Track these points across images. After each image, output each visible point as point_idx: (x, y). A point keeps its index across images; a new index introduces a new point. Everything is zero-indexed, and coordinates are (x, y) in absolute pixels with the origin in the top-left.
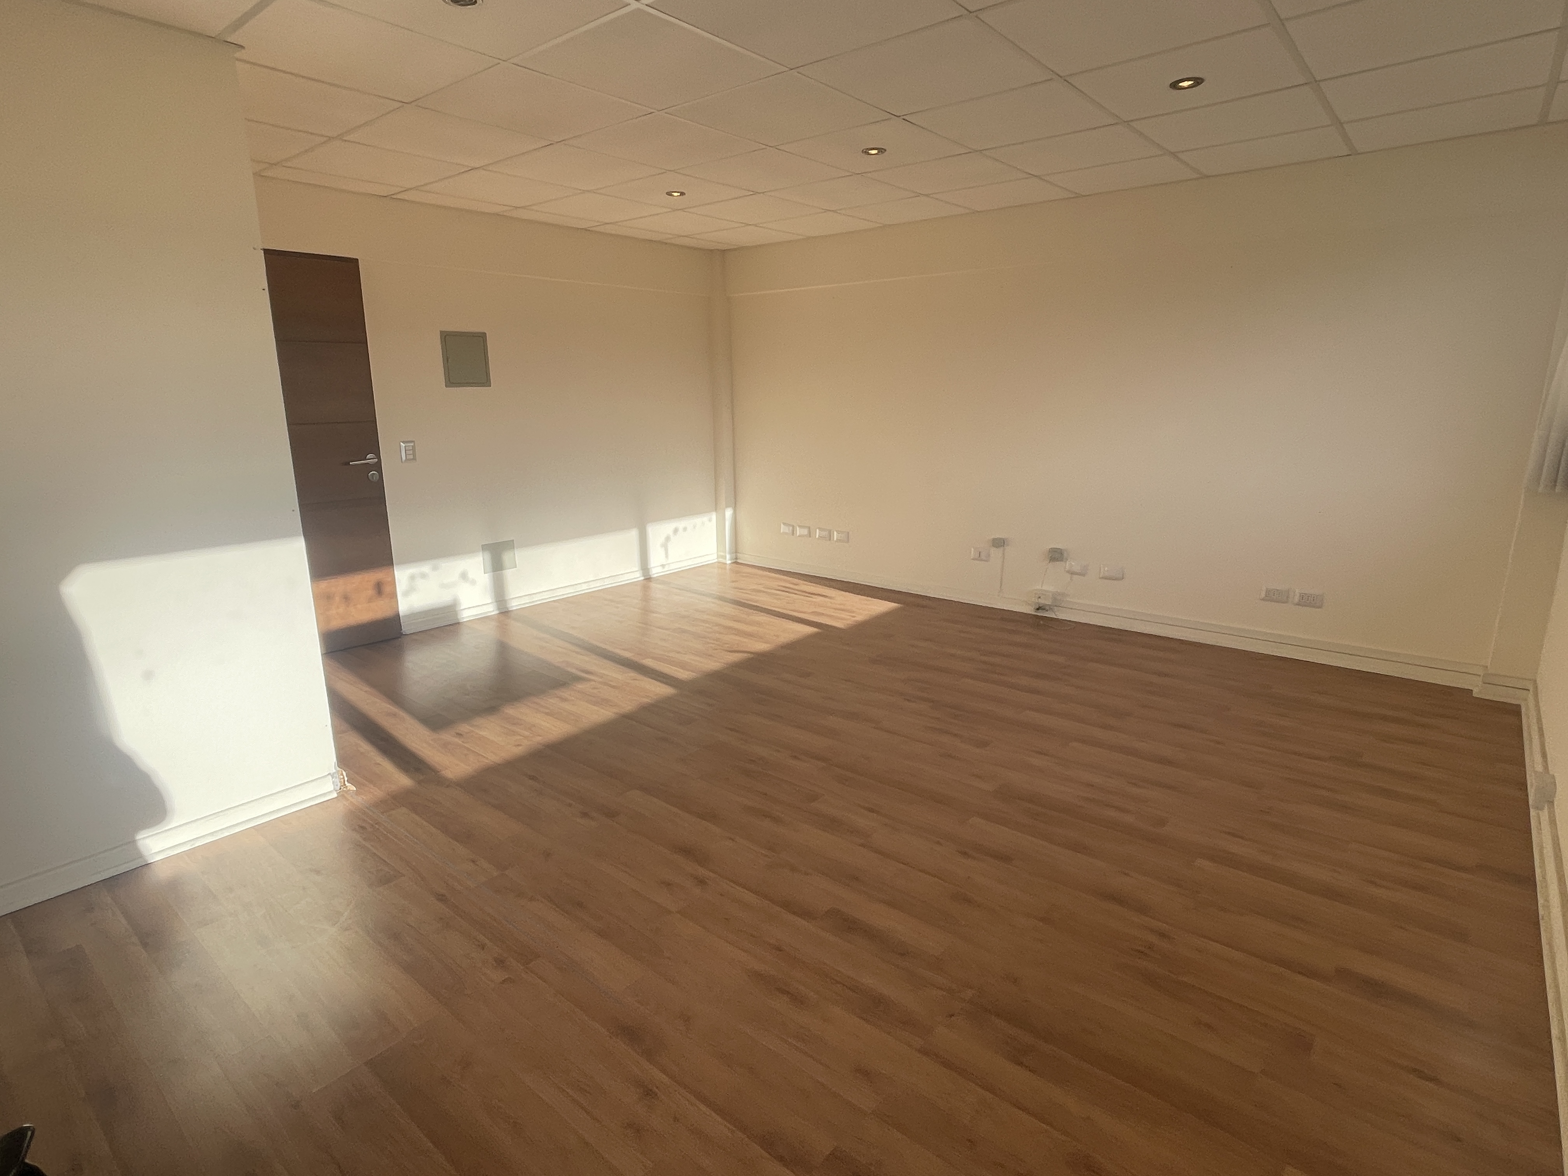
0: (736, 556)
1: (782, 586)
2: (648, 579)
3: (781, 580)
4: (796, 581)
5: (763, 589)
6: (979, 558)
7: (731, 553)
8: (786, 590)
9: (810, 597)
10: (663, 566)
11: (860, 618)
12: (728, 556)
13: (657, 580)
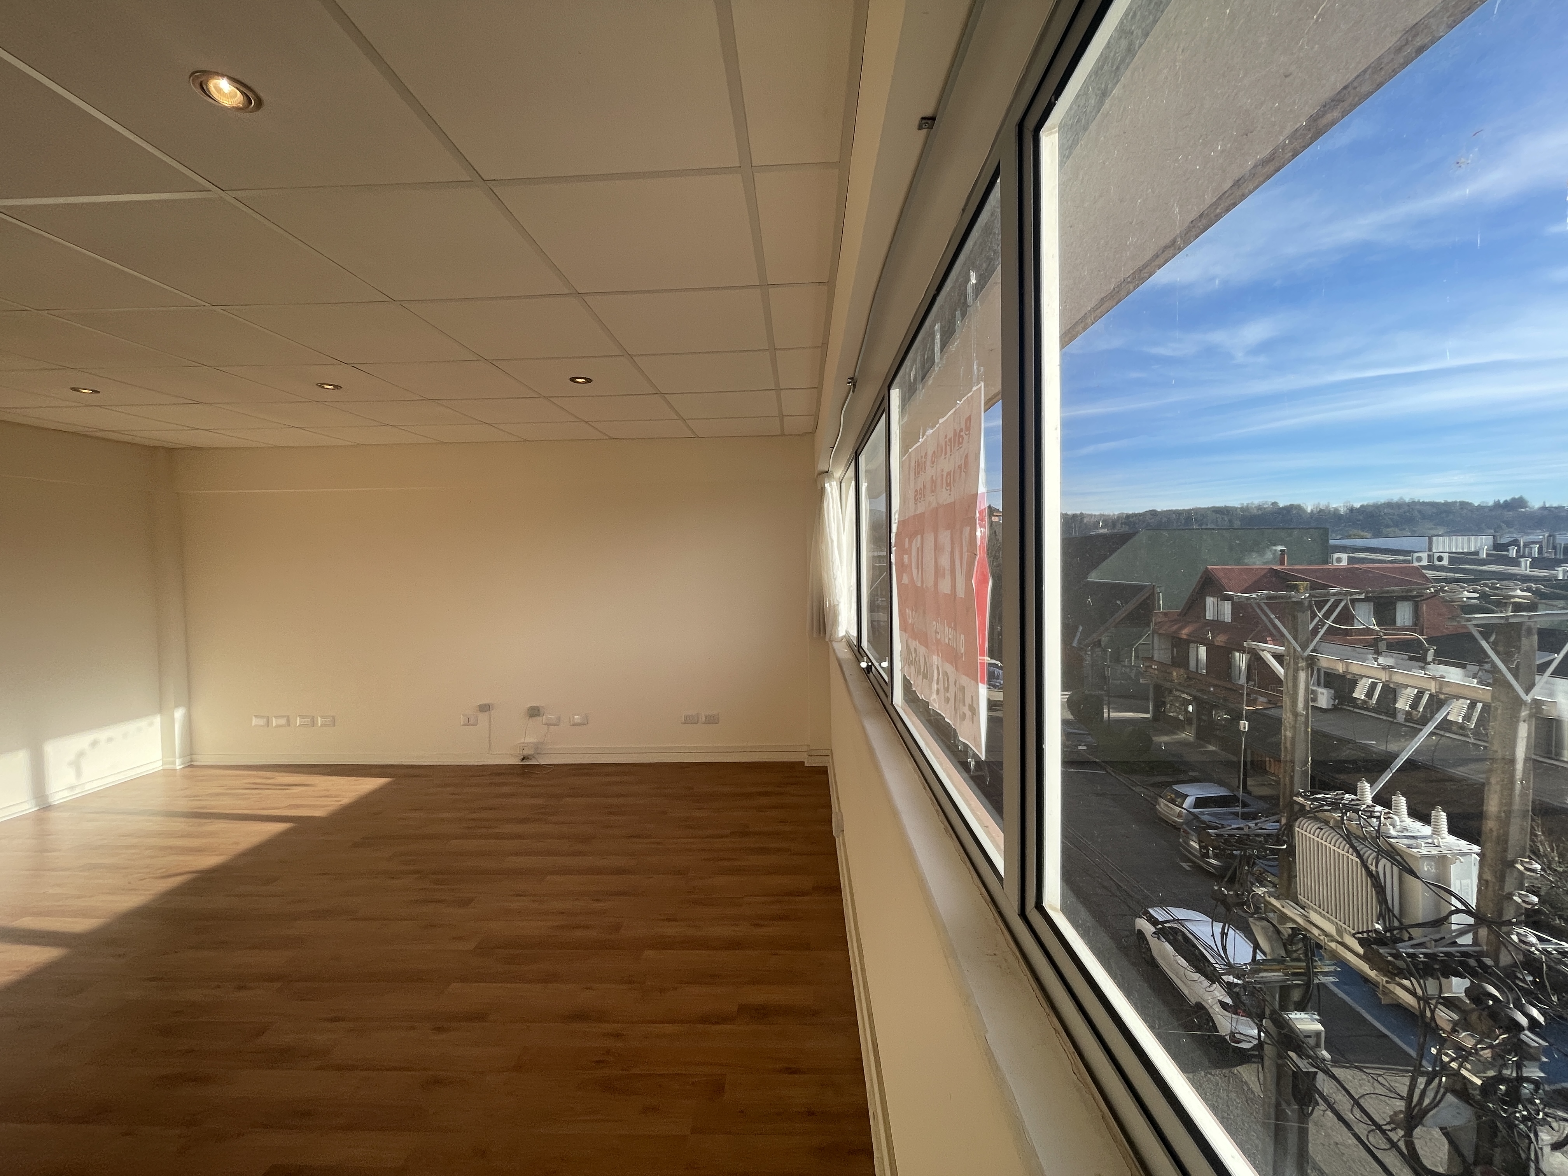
0: (191, 758)
1: (250, 784)
2: (45, 808)
3: (249, 776)
4: (269, 774)
5: (224, 791)
6: (468, 722)
7: (182, 756)
8: (256, 787)
9: (287, 789)
10: (72, 788)
11: (345, 801)
12: (178, 761)
13: (61, 807)
